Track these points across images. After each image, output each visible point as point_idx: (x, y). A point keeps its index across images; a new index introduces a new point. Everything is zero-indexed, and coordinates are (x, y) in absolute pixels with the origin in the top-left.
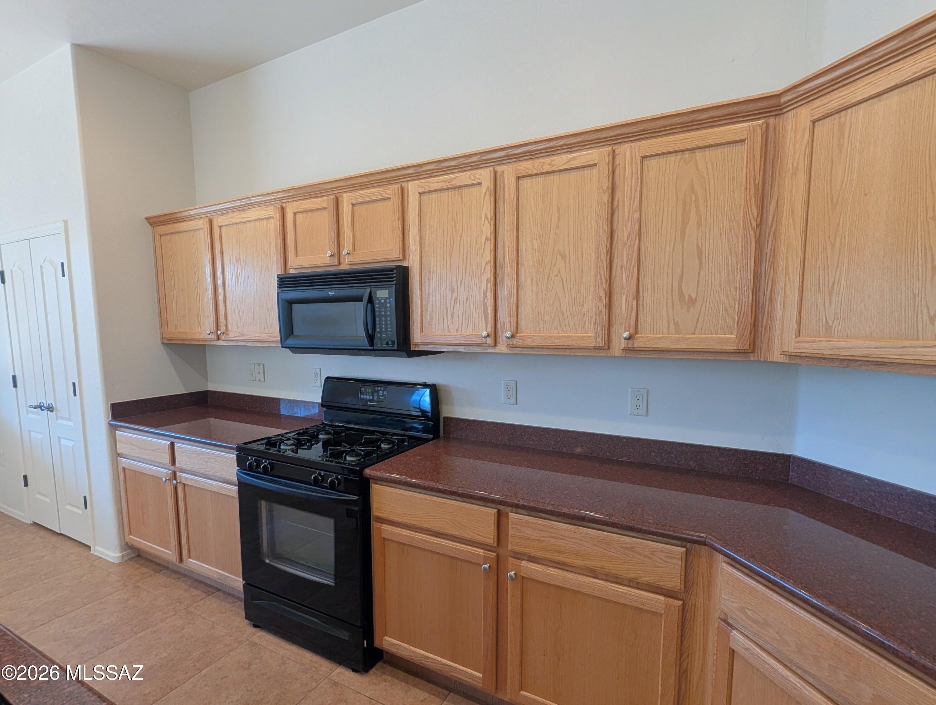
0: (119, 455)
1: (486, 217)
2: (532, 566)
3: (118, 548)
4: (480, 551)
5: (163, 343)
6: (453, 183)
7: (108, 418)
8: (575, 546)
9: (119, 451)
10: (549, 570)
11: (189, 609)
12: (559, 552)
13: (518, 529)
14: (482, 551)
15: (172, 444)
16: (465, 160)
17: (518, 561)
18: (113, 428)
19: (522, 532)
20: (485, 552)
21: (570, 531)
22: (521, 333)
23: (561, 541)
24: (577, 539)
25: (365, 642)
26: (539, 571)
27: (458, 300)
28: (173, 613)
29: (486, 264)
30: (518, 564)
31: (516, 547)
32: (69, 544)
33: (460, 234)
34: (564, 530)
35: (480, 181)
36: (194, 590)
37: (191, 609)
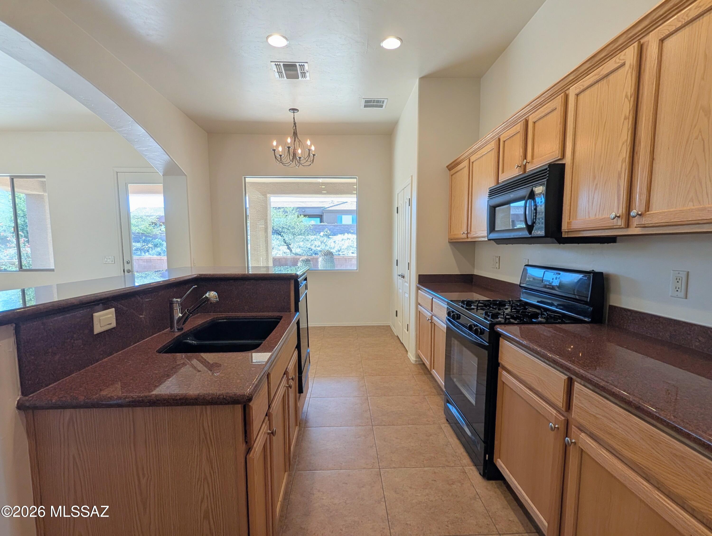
0: (419, 304)
1: (626, 96)
2: (589, 441)
3: (415, 356)
4: (554, 412)
5: (449, 242)
6: (601, 74)
7: (417, 283)
8: (623, 433)
9: (419, 301)
10: (601, 450)
11: (425, 397)
12: (610, 434)
13: (580, 400)
14: (555, 412)
15: (432, 298)
16: (613, 47)
17: (579, 431)
18: (418, 288)
19: (582, 404)
20: (557, 413)
21: (621, 415)
22: (652, 211)
23: (614, 424)
24: (627, 426)
25: (487, 456)
26: (593, 447)
27: (598, 186)
28: (417, 395)
29: (623, 144)
30: (578, 434)
31: (577, 417)
32: (403, 348)
33: (604, 121)
34: (616, 412)
35: (624, 61)
36: (434, 389)
37: (426, 397)
